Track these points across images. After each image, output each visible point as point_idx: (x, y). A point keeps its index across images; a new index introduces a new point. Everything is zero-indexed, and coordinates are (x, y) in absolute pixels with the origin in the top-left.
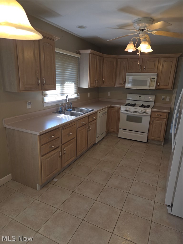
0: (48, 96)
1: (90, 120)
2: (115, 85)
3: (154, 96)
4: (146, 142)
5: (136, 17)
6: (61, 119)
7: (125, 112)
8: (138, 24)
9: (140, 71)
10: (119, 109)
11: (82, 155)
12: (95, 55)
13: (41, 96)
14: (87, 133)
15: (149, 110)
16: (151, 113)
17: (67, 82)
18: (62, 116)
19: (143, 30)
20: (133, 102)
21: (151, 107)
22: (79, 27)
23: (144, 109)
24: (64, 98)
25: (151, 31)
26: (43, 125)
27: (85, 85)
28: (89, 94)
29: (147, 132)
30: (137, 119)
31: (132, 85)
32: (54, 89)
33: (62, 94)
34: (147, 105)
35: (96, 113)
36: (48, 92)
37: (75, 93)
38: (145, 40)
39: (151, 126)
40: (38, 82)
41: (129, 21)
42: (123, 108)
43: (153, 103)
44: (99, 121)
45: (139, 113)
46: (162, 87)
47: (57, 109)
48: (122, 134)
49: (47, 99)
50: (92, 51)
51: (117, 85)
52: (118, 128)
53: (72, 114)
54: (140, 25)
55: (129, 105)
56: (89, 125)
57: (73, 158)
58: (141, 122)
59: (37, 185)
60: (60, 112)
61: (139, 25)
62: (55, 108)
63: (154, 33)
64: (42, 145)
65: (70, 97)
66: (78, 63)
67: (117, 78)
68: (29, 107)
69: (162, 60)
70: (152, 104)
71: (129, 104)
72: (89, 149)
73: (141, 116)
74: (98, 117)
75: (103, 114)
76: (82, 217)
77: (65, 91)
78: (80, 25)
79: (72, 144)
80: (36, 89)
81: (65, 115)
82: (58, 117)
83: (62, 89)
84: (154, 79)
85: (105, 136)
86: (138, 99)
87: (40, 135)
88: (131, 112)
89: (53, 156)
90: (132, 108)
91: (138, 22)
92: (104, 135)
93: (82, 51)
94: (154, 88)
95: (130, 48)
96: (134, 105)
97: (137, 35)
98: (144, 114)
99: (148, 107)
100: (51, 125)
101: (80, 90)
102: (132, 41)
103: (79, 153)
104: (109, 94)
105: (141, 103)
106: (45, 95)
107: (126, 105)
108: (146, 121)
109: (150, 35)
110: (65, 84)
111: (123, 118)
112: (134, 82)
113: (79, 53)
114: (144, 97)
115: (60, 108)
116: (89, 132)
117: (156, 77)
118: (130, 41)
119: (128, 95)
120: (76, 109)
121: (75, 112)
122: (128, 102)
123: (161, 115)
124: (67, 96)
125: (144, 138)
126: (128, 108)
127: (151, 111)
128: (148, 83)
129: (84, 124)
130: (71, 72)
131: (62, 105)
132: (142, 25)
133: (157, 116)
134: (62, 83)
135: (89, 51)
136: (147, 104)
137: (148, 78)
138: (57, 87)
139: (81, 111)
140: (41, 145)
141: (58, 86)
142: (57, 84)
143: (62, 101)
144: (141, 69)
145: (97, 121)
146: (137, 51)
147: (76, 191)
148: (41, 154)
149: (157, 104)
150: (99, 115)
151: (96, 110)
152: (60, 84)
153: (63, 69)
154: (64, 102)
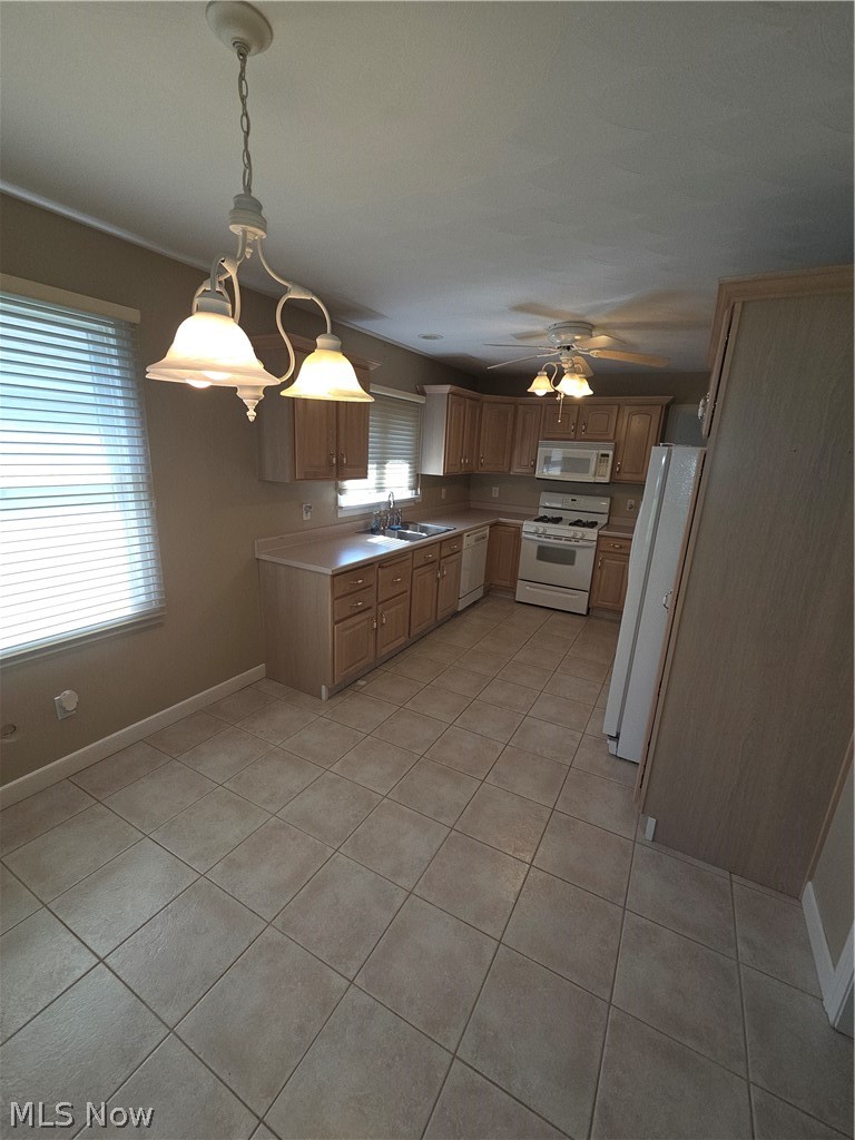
0: (348, 492)
1: (445, 552)
2: (510, 470)
3: (608, 500)
4: (585, 613)
5: (551, 322)
6: (375, 546)
7: (535, 537)
8: (558, 335)
9: (572, 436)
10: (519, 529)
11: (423, 636)
12: (461, 396)
13: (333, 494)
14: (435, 585)
15: (592, 534)
16: (598, 541)
17: (391, 461)
18: (378, 539)
19: (568, 348)
20: (556, 514)
21: (599, 526)
22: (424, 337)
23: (580, 531)
24: (383, 497)
25: (589, 351)
26: (334, 557)
27: (436, 468)
28: (443, 490)
29: (588, 589)
30: (565, 557)
31: (562, 471)
32: (364, 476)
33: (380, 489)
34: (590, 521)
35: (459, 536)
36: (348, 484)
37: (411, 488)
38: (574, 371)
39: (598, 573)
40: (331, 461)
41: (539, 328)
42: (529, 527)
43: (606, 516)
44: (466, 555)
45: (568, 539)
46: (626, 477)
47: (366, 526)
48: (524, 592)
49: (344, 501)
50: (454, 388)
51: (516, 470)
52: (515, 579)
53: (402, 537)
54: (563, 337)
55: (543, 519)
56: (442, 565)
57: (402, 640)
58: (571, 562)
59: (323, 687)
60: (374, 531)
61: (560, 338)
62: (361, 522)
63: (593, 354)
64: (338, 598)
65: (398, 497)
66: (420, 415)
67: (516, 453)
68: (307, 517)
69: (627, 410)
70: (603, 520)
71: (545, 517)
72: (439, 625)
73: (573, 549)
74: (465, 546)
75: (477, 540)
76: (420, 752)
77: (386, 483)
78: (426, 333)
79: (399, 607)
80: (326, 477)
81: (386, 538)
82: (369, 540)
83: (381, 477)
84: (607, 456)
85: (483, 597)
86: (570, 505)
87: (333, 576)
88: (548, 537)
89: (358, 627)
90: (552, 529)
91: (557, 330)
92: (480, 593)
93: (430, 389)
94: (606, 480)
95: (541, 386)
96: (557, 520)
97: (557, 359)
98: (581, 543)
99: (592, 525)
100: (351, 557)
101: (421, 480)
102: (545, 370)
103: (415, 631)
104: (495, 492)
105: (575, 517)
106: (341, 491)
107: (536, 520)
108: (585, 560)
109: (588, 358)
110: (386, 466)
111: (528, 551)
112: (568, 464)
113: (423, 393)
114: (584, 502)
115: (374, 521)
116: (441, 581)
117: (611, 453)
118: (540, 370)
119: (544, 495)
120: (411, 526)
121: (408, 532)
122: (542, 513)
123: (621, 547)
124: (392, 494)
125: (579, 603)
126: (541, 526)
127: (599, 536)
128: (592, 468)
129: (430, 560)
130: (402, 436)
131: (378, 515)
132: (565, 338)
133: (612, 550)
134: (382, 463)
135: (446, 388)
136: (592, 518)
137: (591, 453)
138: (369, 471)
139: (424, 530)
140: (335, 599)
141: (372, 469)
142: (370, 466)
143: (379, 505)
144: (575, 430)
145: (461, 556)
146: (556, 393)
147: (408, 705)
148: (333, 618)
149: (616, 521)
150: (467, 541)
151: (460, 529)
152: (375, 466)
153: (385, 431)
154: (383, 509)
